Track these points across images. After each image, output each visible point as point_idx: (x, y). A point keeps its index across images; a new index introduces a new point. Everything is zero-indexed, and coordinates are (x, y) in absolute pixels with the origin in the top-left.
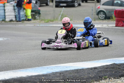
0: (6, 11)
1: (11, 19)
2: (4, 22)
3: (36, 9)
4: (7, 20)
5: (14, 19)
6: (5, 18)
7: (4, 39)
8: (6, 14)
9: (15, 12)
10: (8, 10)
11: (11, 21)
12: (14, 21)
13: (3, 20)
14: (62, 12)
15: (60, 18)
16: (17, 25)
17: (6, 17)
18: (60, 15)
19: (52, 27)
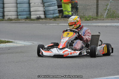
0: (31, 5)
1: (38, 16)
2: (28, 19)
4: (33, 17)
5: (43, 16)
6: (30, 15)
7: (33, 43)
8: (32, 9)
9: (44, 6)
10: (35, 3)
11: (39, 18)
12: (42, 19)
13: (27, 18)
14: (108, 6)
15: (106, 14)
16: (47, 24)
17: (32, 13)
18: (106, 10)
19: (96, 26)
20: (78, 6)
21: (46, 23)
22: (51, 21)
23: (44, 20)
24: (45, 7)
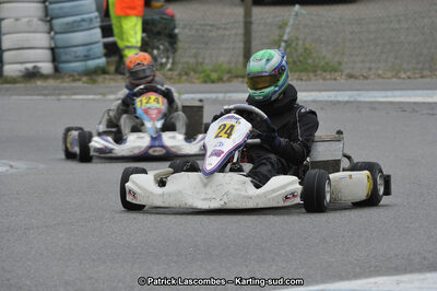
0: (4, 24)
1: (30, 66)
3: (157, 17)
4: (10, 70)
5: (46, 67)
6: (0, 61)
7: (11, 167)
8: (7, 41)
9: (51, 29)
10: (17, 20)
11: (32, 75)
12: (45, 77)
14: (288, 30)
16: (63, 97)
17: (7, 56)
20: (177, 31)
21: (57, 92)
22: (79, 84)
23: (51, 82)
24: (56, 33)
